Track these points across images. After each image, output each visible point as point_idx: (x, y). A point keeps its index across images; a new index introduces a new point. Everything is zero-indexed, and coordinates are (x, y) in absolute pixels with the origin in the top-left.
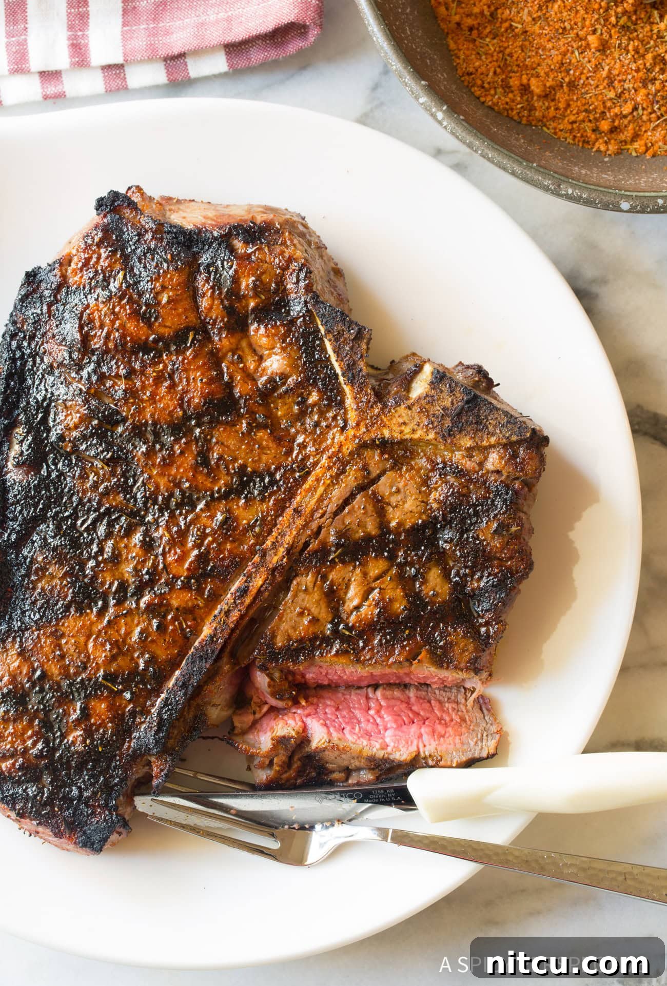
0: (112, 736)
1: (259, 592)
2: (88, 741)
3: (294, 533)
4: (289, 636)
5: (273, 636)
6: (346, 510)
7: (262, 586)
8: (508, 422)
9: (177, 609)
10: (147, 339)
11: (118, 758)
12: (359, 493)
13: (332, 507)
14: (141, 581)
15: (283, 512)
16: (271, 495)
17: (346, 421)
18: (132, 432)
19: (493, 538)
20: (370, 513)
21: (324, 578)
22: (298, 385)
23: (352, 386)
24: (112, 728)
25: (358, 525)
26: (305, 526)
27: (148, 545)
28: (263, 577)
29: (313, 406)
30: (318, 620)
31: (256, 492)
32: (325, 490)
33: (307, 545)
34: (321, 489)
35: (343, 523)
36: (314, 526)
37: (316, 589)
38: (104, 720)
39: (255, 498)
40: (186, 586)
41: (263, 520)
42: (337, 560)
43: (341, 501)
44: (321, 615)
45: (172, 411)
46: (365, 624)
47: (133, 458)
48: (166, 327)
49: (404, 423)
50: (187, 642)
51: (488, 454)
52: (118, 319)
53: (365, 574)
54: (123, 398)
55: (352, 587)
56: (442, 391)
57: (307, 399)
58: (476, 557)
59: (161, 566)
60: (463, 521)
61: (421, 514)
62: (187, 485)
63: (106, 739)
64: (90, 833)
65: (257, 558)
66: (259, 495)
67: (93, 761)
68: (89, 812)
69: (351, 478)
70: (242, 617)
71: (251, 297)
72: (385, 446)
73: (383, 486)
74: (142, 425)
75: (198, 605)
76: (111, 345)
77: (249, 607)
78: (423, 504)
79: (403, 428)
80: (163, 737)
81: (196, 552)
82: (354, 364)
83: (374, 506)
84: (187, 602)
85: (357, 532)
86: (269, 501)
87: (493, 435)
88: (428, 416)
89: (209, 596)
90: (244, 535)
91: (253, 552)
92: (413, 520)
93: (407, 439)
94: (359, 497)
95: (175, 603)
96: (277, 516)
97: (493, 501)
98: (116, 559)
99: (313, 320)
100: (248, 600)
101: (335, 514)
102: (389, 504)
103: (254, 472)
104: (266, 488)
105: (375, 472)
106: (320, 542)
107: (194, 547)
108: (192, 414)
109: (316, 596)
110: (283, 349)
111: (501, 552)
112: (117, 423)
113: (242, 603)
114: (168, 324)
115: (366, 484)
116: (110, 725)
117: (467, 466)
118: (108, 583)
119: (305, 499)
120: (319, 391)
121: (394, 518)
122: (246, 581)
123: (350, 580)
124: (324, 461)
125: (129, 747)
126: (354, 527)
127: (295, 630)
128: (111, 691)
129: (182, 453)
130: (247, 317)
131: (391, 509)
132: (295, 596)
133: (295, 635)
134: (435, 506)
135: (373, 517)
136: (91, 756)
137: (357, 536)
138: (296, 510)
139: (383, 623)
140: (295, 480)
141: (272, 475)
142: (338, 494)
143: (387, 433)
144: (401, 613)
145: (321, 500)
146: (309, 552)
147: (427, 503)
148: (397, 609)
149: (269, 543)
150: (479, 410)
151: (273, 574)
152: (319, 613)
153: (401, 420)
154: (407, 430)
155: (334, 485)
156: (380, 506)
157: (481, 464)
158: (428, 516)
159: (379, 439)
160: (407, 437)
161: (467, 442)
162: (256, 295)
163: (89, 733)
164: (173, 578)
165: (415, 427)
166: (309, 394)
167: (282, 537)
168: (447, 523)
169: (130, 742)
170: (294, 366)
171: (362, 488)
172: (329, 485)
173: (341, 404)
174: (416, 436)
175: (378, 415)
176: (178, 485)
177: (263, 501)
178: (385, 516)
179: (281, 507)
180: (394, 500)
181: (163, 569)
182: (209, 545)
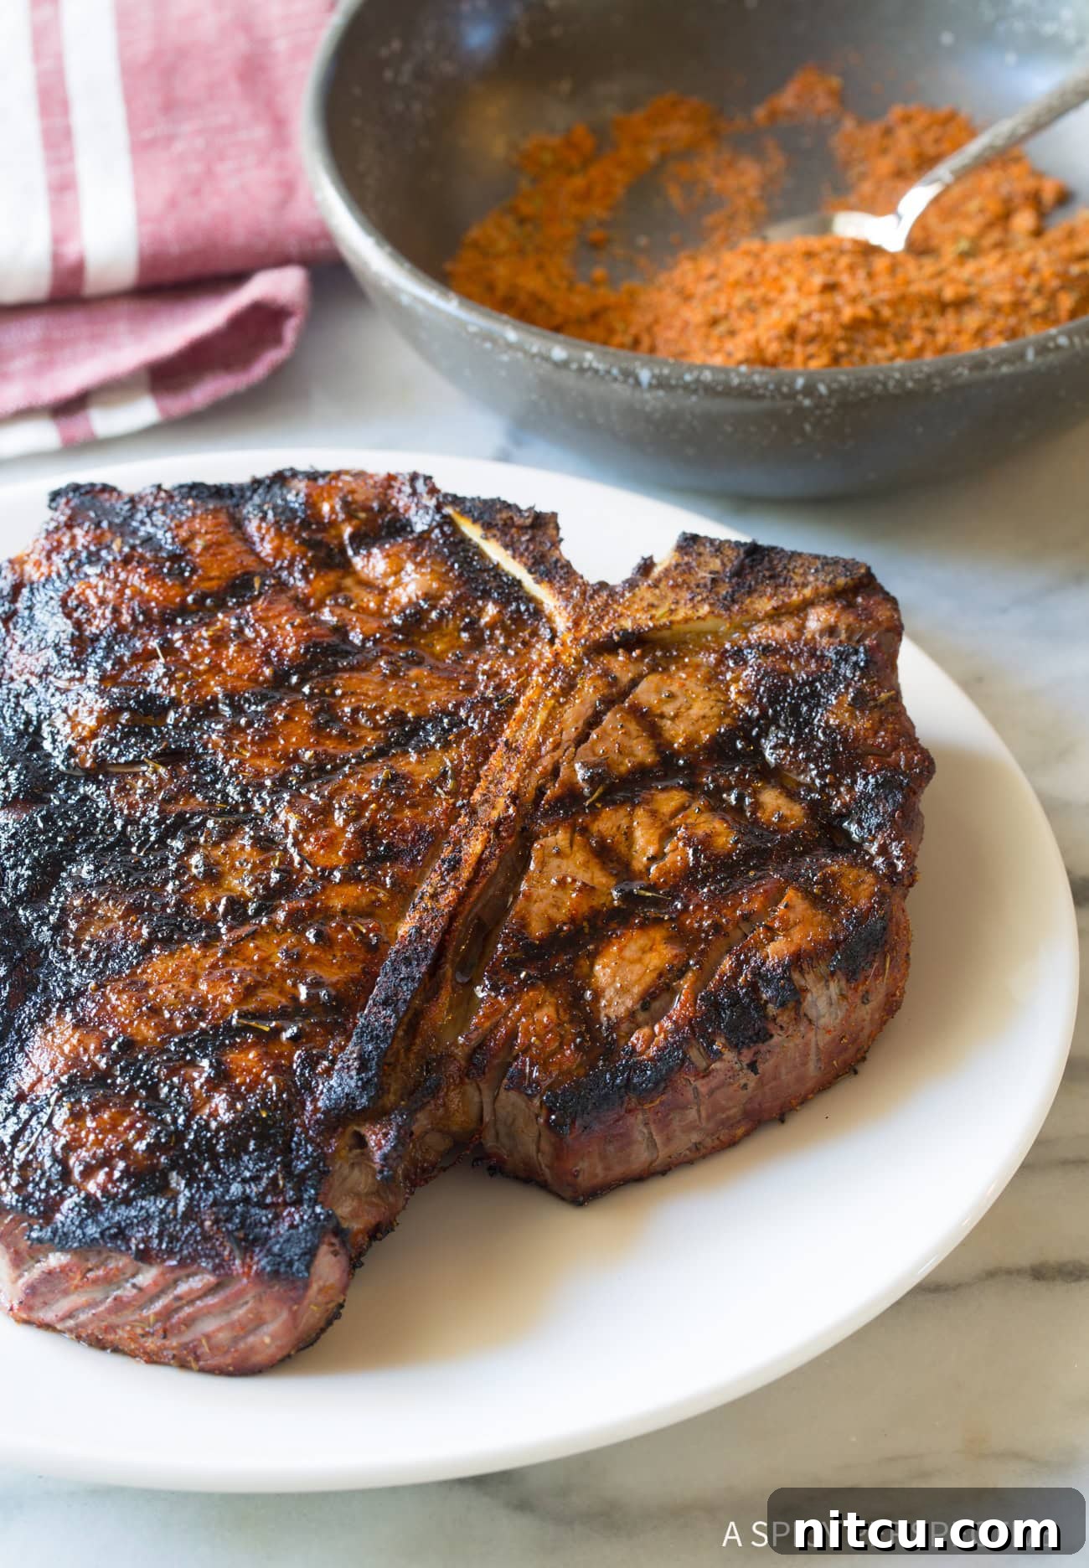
0: (279, 1093)
1: (481, 862)
2: (239, 1106)
3: (517, 775)
4: (549, 919)
5: (524, 924)
6: (594, 736)
7: (483, 852)
8: (823, 565)
9: (344, 912)
10: (184, 600)
11: (298, 1129)
12: (608, 710)
13: (571, 732)
14: (267, 887)
15: (486, 758)
16: (459, 737)
17: (554, 632)
18: (192, 716)
19: (853, 717)
20: (634, 733)
21: (584, 830)
22: (457, 601)
23: (550, 581)
24: (277, 1081)
25: (620, 752)
26: (532, 763)
27: (265, 843)
28: (480, 838)
29: (492, 626)
30: (593, 888)
31: (432, 739)
32: (550, 714)
33: (540, 791)
34: (542, 715)
35: (595, 754)
36: (547, 762)
37: (575, 848)
38: (258, 1075)
39: (433, 747)
40: (350, 878)
41: (457, 771)
42: (599, 805)
43: (581, 723)
44: (596, 881)
45: (255, 673)
46: (675, 876)
47: (205, 747)
48: (211, 579)
49: (652, 606)
50: (375, 952)
51: (806, 615)
52: (126, 587)
53: (654, 814)
54: (165, 675)
55: (638, 833)
56: (700, 554)
57: (479, 618)
58: (834, 754)
59: (297, 859)
60: (795, 711)
61: (721, 718)
62: (308, 754)
63: (271, 1099)
64: (281, 1249)
65: (463, 820)
66: (438, 740)
67: (256, 1137)
68: (270, 1216)
69: (588, 692)
70: (462, 898)
71: (343, 521)
72: (633, 641)
73: (647, 693)
74: (208, 703)
75: (379, 900)
76: (126, 618)
77: (470, 883)
78: (720, 704)
79: (653, 612)
80: (374, 1076)
81: (351, 828)
82: (543, 556)
83: (638, 724)
84: (357, 898)
85: (622, 763)
86: (458, 747)
87: (805, 585)
88: (689, 588)
89: (393, 884)
90: (431, 796)
91: (452, 815)
92: (710, 729)
93: (665, 624)
94: (608, 717)
95: (338, 904)
96: (479, 766)
97: (836, 672)
98: (213, 876)
99: (456, 529)
100: (465, 874)
101: (582, 738)
102: (662, 716)
103: (417, 718)
104: (447, 731)
105: (625, 677)
106: (563, 785)
107: (347, 822)
108: (290, 668)
109: (580, 857)
110: (419, 565)
111: (876, 733)
112: (164, 710)
113: (456, 879)
114: (214, 573)
115: (615, 696)
116: (270, 1079)
117: (777, 635)
118: (208, 905)
119: (523, 730)
120: (495, 602)
121: (677, 735)
122: (453, 851)
123: (630, 827)
124: (536, 678)
125: (316, 1110)
126: (615, 756)
127: (559, 908)
128: (259, 1034)
129: (288, 718)
130: (343, 551)
131: (669, 722)
132: (543, 864)
133: (561, 915)
134: (741, 702)
135: (641, 739)
136: (251, 1126)
137: (623, 769)
138: (507, 743)
139: (706, 867)
140: (493, 713)
141: (453, 714)
142: (573, 715)
143: (628, 624)
144: (734, 849)
145: (546, 728)
146: (548, 802)
147: (726, 702)
148: (724, 844)
149: (477, 796)
150: (770, 561)
151: (497, 832)
152: (592, 878)
153: (645, 604)
154: (658, 613)
155: (561, 705)
156: (649, 722)
157: (801, 629)
158: (734, 718)
159: (618, 634)
160: (665, 620)
161: (764, 605)
162: (350, 516)
163: (235, 1095)
164: (323, 870)
165: (673, 607)
166: (481, 610)
167: (496, 785)
168: (766, 723)
169: (315, 1100)
170: (442, 578)
171: (609, 702)
172: (554, 707)
173: (538, 613)
174: (680, 615)
175: (606, 605)
176: (296, 759)
177: (446, 746)
178: (660, 735)
179: (483, 751)
180: (670, 710)
181: (301, 863)
182: (373, 816)
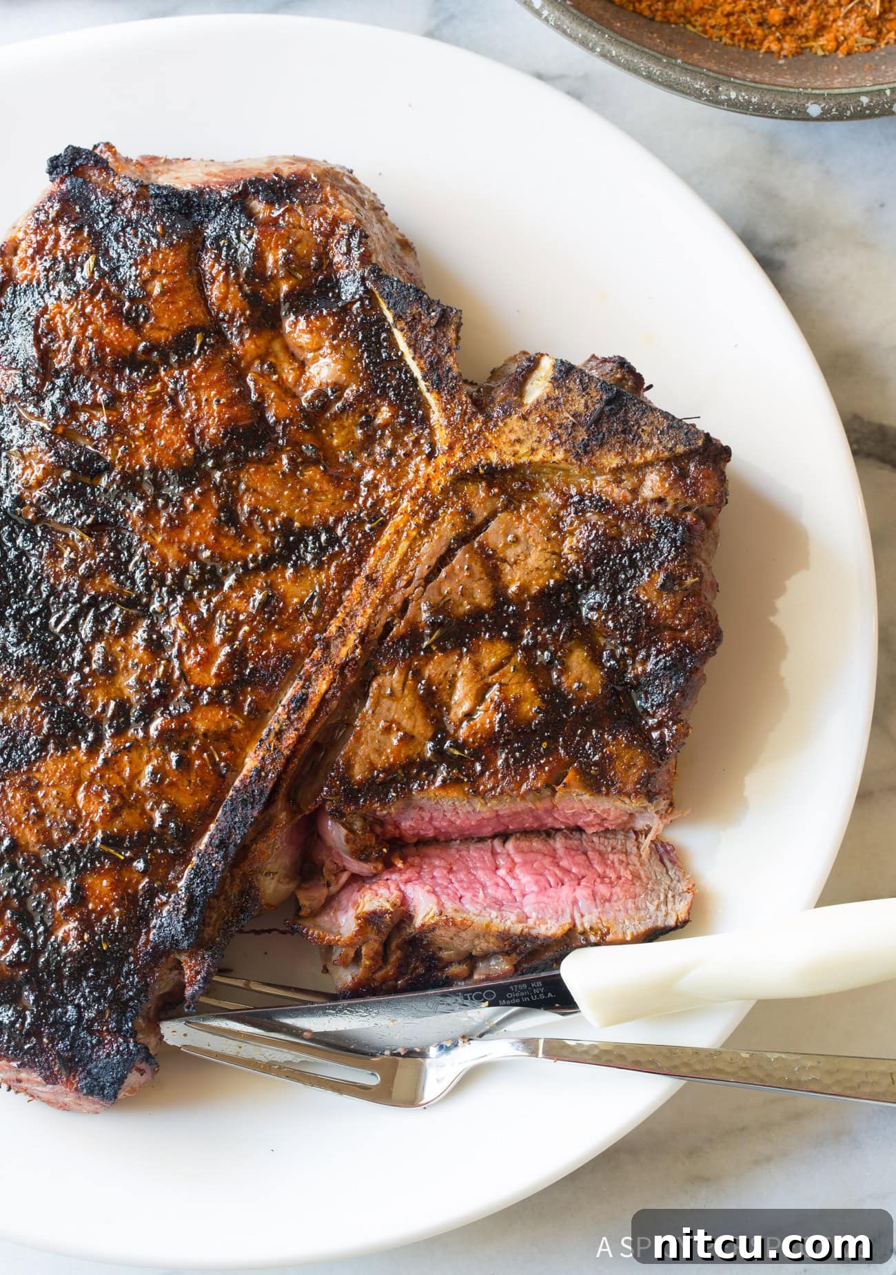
0: (120, 927)
1: (324, 701)
2: (86, 937)
3: (369, 611)
4: (371, 763)
5: (349, 766)
6: (443, 574)
7: (326, 692)
8: (670, 427)
9: (205, 735)
10: (135, 348)
11: (132, 959)
12: (459, 547)
13: (421, 571)
14: (148, 698)
15: (350, 581)
16: (333, 557)
17: (433, 445)
18: (121, 484)
19: (660, 597)
20: (478, 576)
21: (418, 675)
22: (359, 397)
23: (439, 393)
24: (121, 914)
25: (462, 595)
26: (385, 600)
27: (156, 645)
28: (327, 678)
29: (384, 427)
30: (413, 737)
31: (309, 557)
32: (410, 546)
33: (388, 627)
34: (404, 545)
35: (440, 593)
36: (397, 599)
37: (406, 692)
38: (107, 904)
39: (308, 565)
40: (215, 701)
41: (323, 595)
42: (434, 648)
43: (434, 561)
44: (417, 730)
45: (179, 449)
46: (481, 738)
47: (126, 521)
48: (161, 329)
49: (519, 441)
50: (222, 782)
51: (644, 476)
52: (90, 323)
53: (477, 665)
54: (105, 436)
55: (459, 685)
56: (570, 391)
57: (375, 418)
58: (637, 628)
59: (177, 673)
60: (614, 576)
61: (552, 571)
62: (207, 553)
63: (113, 931)
64: (97, 1073)
65: (317, 653)
66: (313, 560)
67: (95, 965)
68: (94, 1042)
69: (446, 527)
70: (300, 739)
71: (283, 278)
72: (493, 476)
73: (494, 535)
74: (135, 473)
75: (235, 727)
76: (83, 361)
77: (311, 723)
78: (554, 557)
79: (517, 447)
80: (196, 923)
81: (227, 649)
82: (439, 361)
83: (482, 566)
84: (218, 723)
85: (461, 604)
86: (329, 568)
87: (649, 447)
88: (552, 428)
89: (250, 713)
90: (296, 619)
91: (310, 644)
92: (541, 581)
93: (524, 464)
94: (459, 553)
95: (201, 727)
96: (342, 590)
97: (656, 544)
98: (110, 669)
99: (375, 304)
100: (308, 714)
101: (428, 579)
102: (504, 560)
103: (304, 527)
104: (323, 549)
105: (481, 514)
106: (408, 622)
107: (223, 642)
108: (208, 451)
109: (408, 702)
110: (335, 348)
111: (674, 617)
112: (99, 473)
113: (299, 719)
114: (164, 324)
115: (469, 533)
116: (117, 910)
117: (615, 495)
118: (101, 704)
119: (382, 562)
120: (391, 404)
121: (513, 581)
122: (303, 687)
123: (455, 676)
124: (406, 504)
125: (148, 940)
126: (456, 597)
127: (380, 755)
128: (115, 861)
129: (197, 508)
130: (277, 307)
131: (508, 567)
132: (377, 704)
133: (380, 762)
134: (572, 557)
135: (482, 582)
136: (92, 957)
137: (461, 610)
138: (369, 578)
139: (508, 734)
140: (365, 535)
141: (330, 530)
142: (428, 550)
143: (494, 457)
144: (534, 718)
145: (404, 561)
146: (392, 638)
147: (559, 555)
148: (528, 712)
149: (333, 629)
150: (626, 413)
151: (342, 673)
152: (414, 727)
153: (513, 437)
154: (523, 450)
155: (422, 537)
156: (492, 565)
157: (635, 492)
158: (562, 573)
159: (483, 467)
160: (525, 460)
161: (612, 461)
162: (290, 274)
163: (86, 924)
164: (195, 690)
165: (535, 445)
166: (377, 410)
167: (351, 618)
168: (591, 581)
169: (147, 933)
170: (351, 371)
171: (463, 539)
172: (415, 539)
173: (425, 420)
174: (537, 458)
175: (480, 432)
176: (194, 556)
177: (320, 568)
178: (500, 578)
179: (346, 575)
180: (511, 554)
181: (179, 678)
182: (245, 638)
